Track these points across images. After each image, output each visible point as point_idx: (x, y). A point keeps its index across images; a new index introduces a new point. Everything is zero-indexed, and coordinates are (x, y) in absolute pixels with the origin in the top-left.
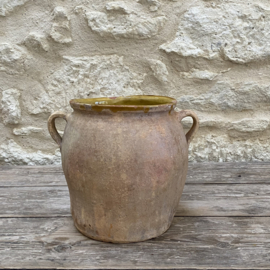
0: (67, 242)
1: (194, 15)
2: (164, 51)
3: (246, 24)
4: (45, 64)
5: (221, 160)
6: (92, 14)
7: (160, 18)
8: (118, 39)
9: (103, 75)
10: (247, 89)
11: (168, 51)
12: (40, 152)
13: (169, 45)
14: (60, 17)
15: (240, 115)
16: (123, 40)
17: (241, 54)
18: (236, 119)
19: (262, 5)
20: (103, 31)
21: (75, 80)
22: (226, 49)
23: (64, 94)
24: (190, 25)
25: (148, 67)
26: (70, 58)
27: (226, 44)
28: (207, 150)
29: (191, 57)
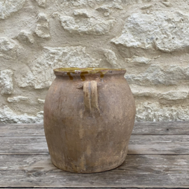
0: (42, 170)
1: (134, 19)
2: (114, 43)
3: (170, 25)
4: (31, 52)
5: (155, 120)
6: (64, 17)
7: (111, 21)
8: (82, 35)
9: (71, 60)
10: (172, 70)
11: (117, 43)
12: (26, 114)
13: (117, 39)
14: (42, 20)
15: (167, 88)
16: (85, 36)
17: (167, 45)
18: (165, 91)
19: (181, 12)
20: (72, 30)
21: (52, 63)
22: (157, 42)
23: (44, 73)
24: (132, 25)
25: (103, 55)
26: (49, 48)
27: (157, 39)
28: (144, 113)
29: (133, 47)
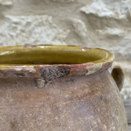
2: (84, 13)
5: (125, 97)
9: (36, 31)
11: (87, 12)
13: (88, 8)
16: (52, 4)
25: (71, 25)
29: (105, 18)
